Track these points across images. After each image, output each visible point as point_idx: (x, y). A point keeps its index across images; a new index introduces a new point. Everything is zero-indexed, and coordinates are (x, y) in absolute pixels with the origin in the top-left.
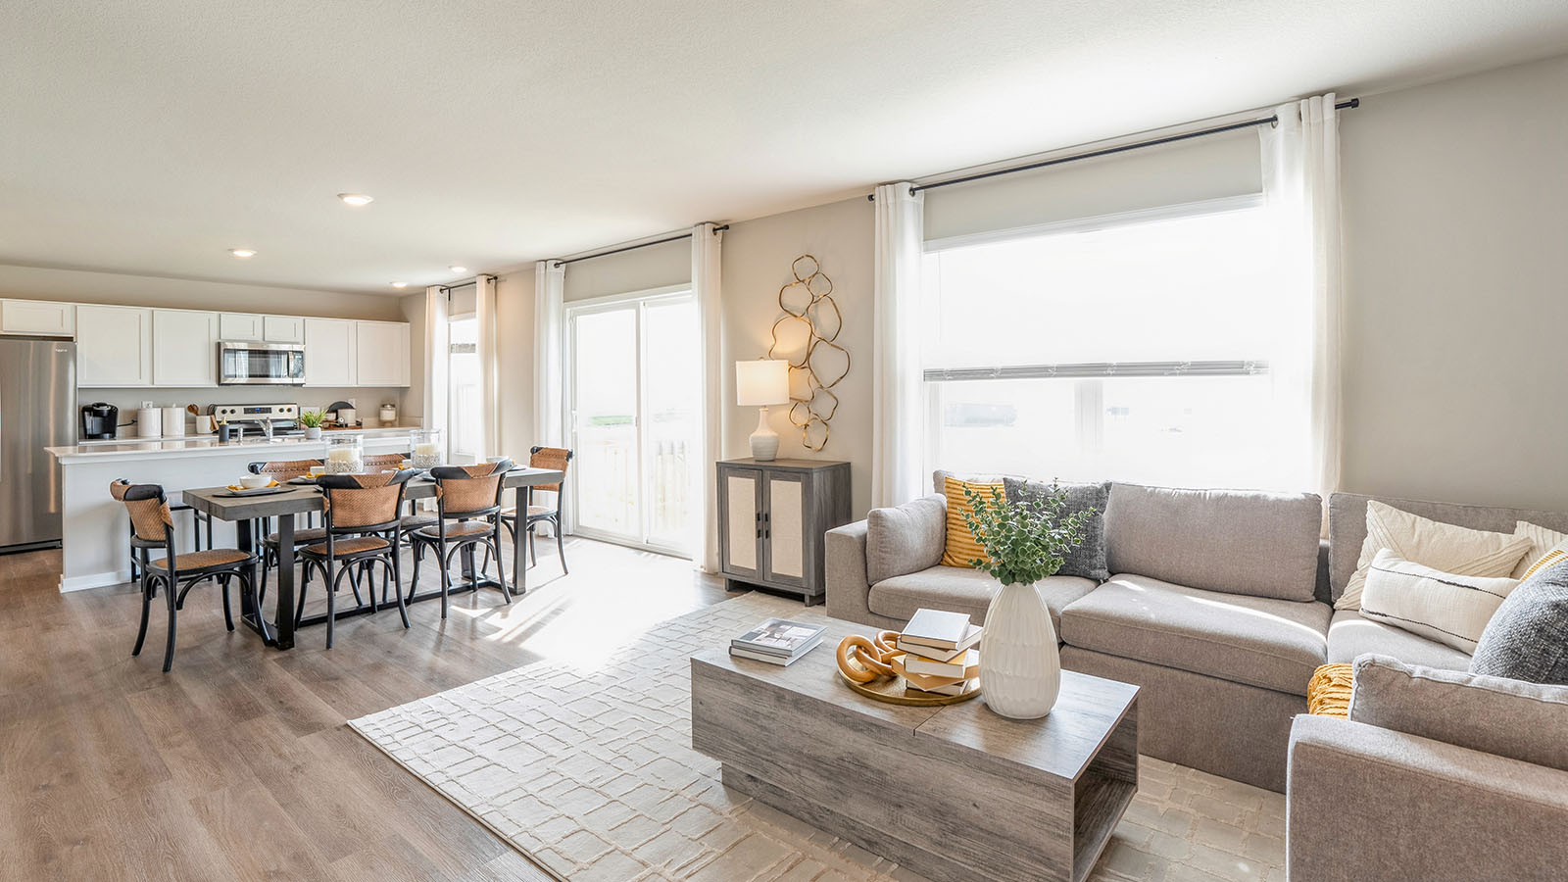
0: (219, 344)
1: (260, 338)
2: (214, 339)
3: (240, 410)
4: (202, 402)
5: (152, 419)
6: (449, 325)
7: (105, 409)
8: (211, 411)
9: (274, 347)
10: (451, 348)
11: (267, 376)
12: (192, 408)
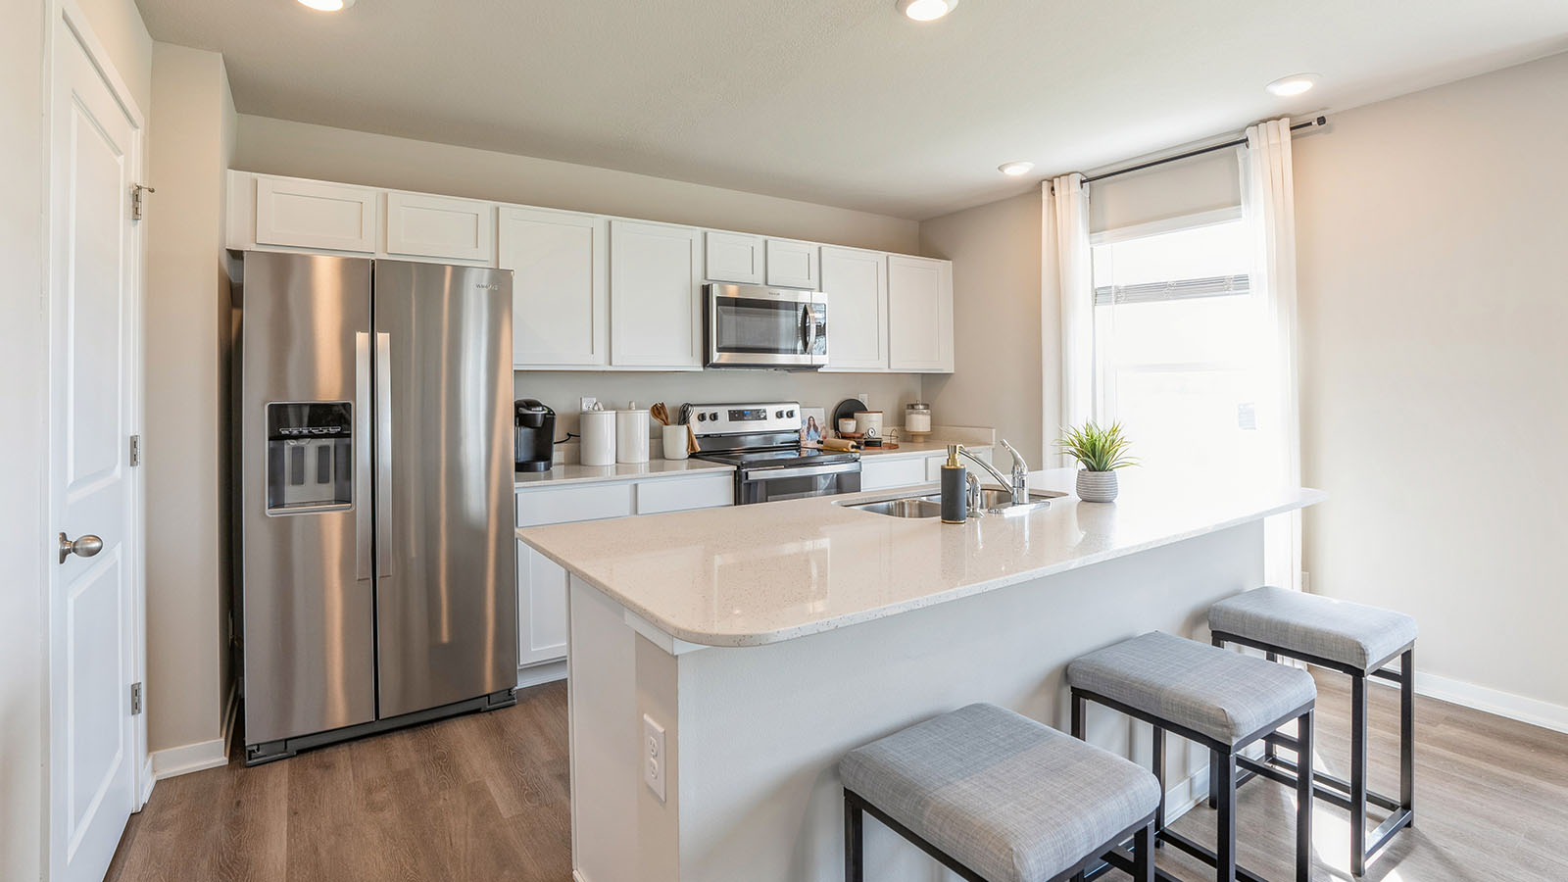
0: (706, 291)
1: (759, 278)
2: (699, 281)
3: (723, 413)
4: (673, 400)
5: (604, 429)
6: (1092, 249)
7: (539, 412)
8: (683, 418)
9: (783, 296)
10: (1096, 294)
11: (775, 351)
12: (658, 411)
